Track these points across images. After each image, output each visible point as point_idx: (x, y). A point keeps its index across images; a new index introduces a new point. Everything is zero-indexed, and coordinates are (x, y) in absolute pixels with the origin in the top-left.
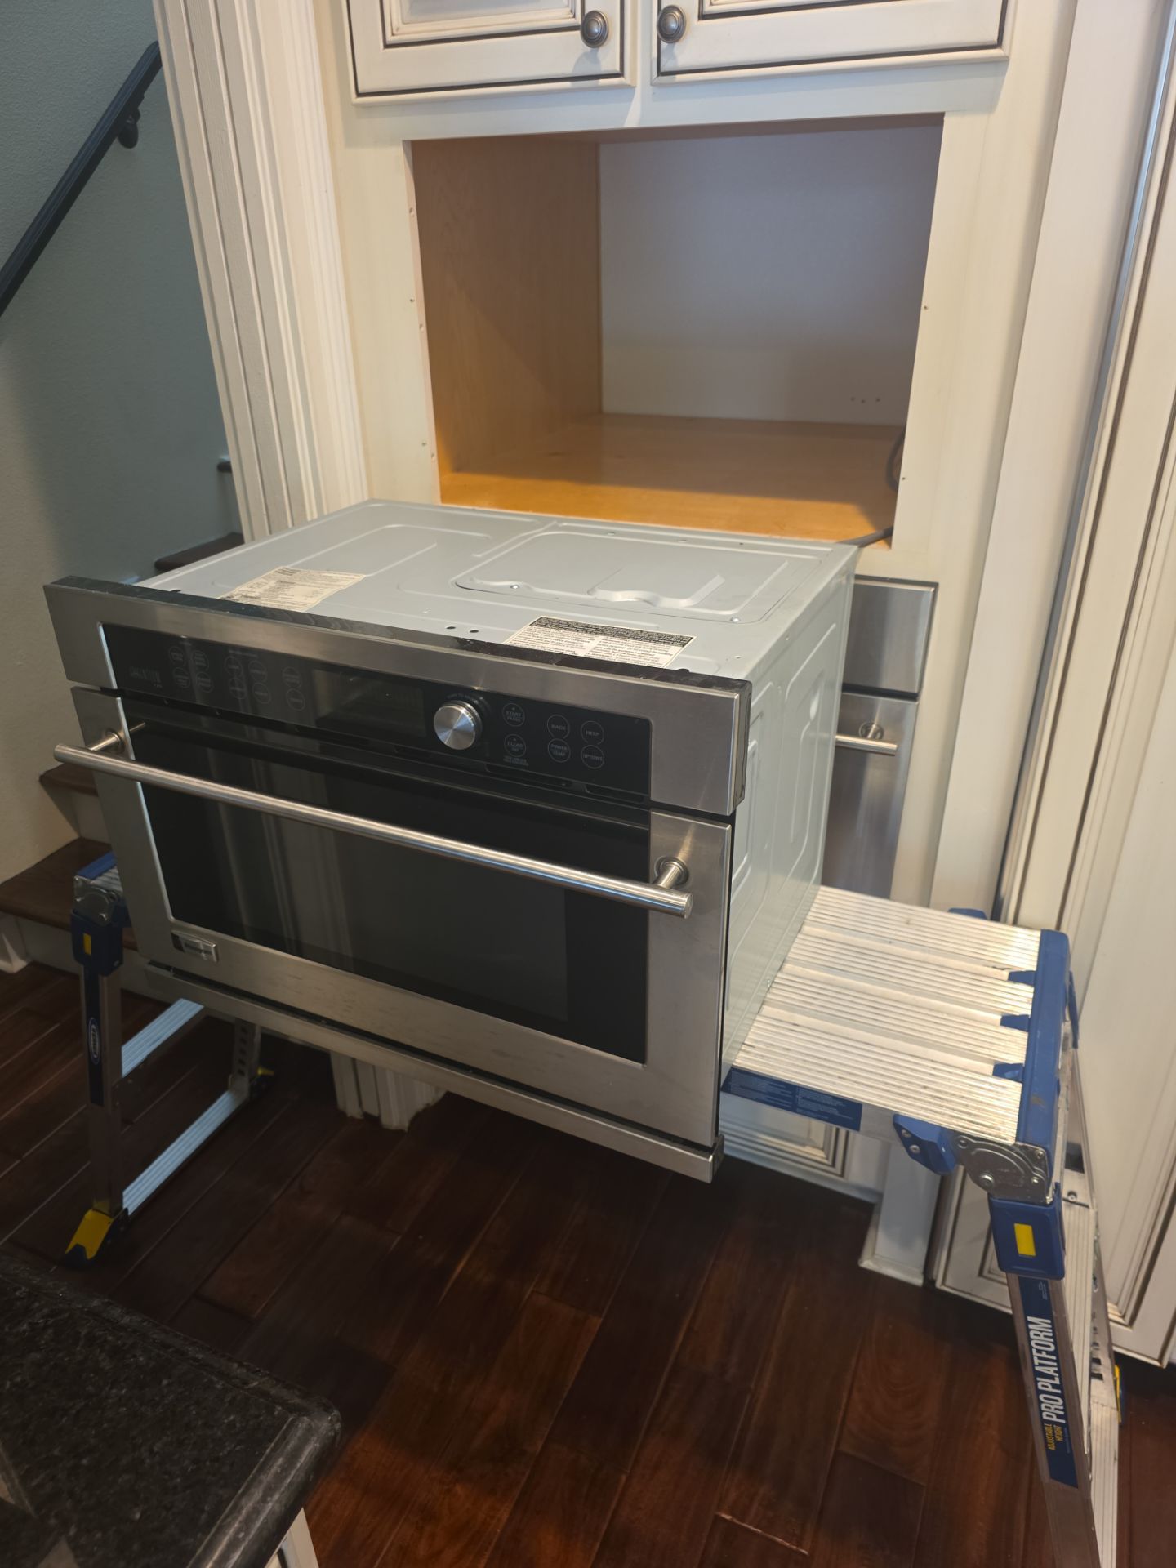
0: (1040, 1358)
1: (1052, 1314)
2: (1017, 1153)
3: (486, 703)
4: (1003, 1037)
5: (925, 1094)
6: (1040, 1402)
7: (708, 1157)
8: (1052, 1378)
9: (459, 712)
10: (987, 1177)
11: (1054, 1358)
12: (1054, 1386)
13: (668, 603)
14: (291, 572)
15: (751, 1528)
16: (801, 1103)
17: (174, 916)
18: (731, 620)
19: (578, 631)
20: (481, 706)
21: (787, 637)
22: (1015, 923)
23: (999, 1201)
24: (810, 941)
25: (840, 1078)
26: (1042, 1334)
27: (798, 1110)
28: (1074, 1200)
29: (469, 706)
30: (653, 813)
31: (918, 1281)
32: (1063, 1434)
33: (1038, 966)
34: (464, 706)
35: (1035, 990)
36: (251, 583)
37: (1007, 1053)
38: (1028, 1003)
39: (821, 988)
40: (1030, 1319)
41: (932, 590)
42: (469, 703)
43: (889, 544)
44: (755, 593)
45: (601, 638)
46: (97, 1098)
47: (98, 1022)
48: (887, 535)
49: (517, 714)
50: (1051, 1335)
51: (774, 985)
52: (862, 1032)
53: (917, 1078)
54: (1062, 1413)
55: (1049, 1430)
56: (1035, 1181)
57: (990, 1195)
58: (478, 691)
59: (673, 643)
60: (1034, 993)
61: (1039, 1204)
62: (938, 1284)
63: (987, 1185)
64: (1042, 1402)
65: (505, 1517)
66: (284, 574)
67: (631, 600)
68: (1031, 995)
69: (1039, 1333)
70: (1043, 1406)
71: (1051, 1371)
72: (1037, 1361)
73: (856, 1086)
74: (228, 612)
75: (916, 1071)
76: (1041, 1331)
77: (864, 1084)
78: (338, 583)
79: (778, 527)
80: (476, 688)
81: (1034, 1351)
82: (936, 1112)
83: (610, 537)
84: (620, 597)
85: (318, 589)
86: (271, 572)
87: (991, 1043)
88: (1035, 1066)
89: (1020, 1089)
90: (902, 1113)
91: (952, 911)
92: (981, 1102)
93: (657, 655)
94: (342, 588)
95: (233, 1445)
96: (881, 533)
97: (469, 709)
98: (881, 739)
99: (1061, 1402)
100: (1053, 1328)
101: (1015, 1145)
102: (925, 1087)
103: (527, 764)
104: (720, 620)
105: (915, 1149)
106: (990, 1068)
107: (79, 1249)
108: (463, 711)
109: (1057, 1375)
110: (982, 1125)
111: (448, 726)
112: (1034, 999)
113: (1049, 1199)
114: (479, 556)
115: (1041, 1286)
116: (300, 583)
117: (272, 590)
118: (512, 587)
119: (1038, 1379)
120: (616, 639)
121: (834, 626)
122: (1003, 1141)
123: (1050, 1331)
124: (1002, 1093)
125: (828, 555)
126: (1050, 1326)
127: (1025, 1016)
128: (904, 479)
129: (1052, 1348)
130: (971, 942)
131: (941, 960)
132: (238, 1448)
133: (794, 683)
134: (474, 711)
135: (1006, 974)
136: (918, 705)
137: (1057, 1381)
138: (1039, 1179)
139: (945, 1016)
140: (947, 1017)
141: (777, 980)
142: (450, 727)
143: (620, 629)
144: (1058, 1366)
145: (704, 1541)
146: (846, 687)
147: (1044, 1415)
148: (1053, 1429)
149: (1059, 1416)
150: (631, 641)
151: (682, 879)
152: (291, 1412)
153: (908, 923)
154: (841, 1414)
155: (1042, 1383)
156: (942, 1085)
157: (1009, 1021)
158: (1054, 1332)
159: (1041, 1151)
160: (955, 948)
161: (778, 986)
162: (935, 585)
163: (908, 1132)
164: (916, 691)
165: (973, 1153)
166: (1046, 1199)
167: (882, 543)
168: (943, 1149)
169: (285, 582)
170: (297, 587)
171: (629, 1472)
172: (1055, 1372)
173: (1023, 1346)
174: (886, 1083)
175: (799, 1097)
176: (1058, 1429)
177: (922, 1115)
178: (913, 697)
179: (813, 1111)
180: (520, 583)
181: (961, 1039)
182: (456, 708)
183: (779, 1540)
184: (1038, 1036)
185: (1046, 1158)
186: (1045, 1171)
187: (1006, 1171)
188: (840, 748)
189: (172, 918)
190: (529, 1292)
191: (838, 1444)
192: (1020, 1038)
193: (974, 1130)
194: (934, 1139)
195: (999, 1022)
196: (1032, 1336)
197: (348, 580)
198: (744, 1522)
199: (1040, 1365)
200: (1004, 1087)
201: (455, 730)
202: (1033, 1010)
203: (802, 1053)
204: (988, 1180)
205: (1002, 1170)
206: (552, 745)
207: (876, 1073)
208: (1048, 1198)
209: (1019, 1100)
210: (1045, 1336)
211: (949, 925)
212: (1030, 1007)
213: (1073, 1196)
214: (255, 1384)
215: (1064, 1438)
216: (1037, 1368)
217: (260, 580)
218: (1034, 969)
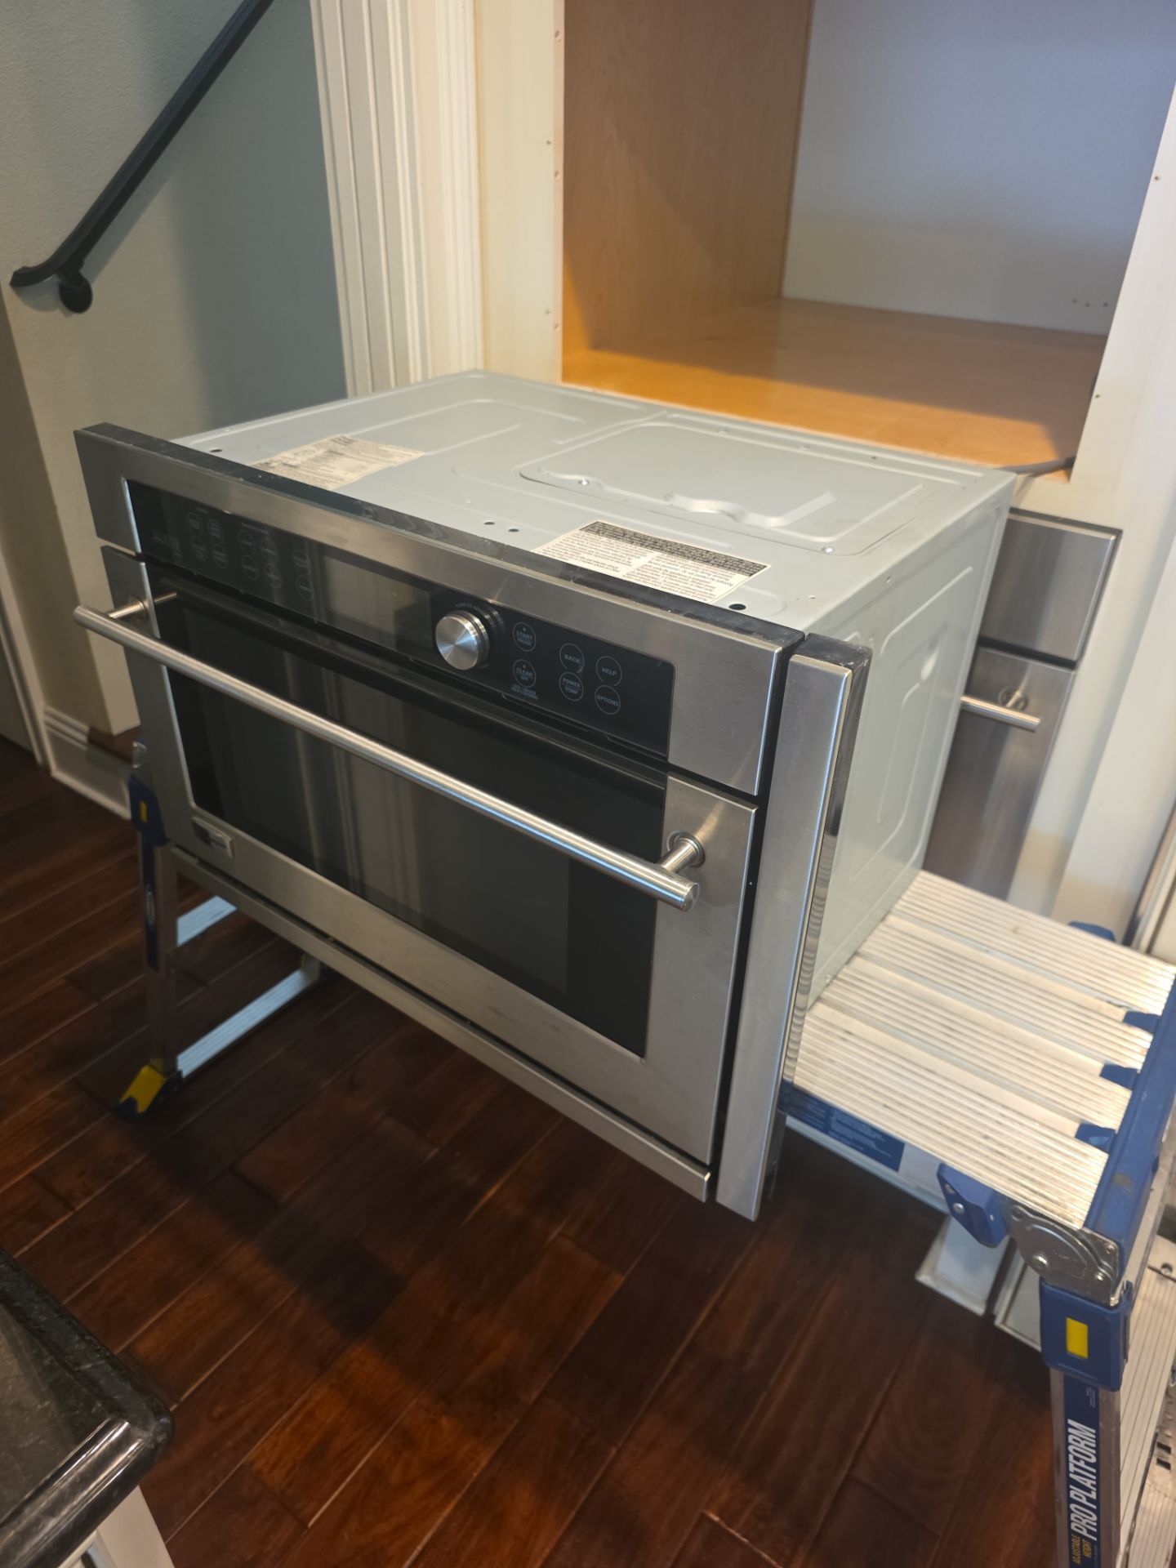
0: (1076, 1466)
1: (1098, 1425)
2: (1082, 1241)
3: (499, 619)
4: (1098, 1091)
5: (984, 1145)
6: (1070, 1512)
7: (705, 1175)
8: (1089, 1491)
9: (463, 627)
10: (1041, 1259)
11: (1094, 1471)
12: (1089, 1499)
13: (754, 519)
14: (348, 442)
15: (737, 1535)
16: (835, 1126)
17: (196, 802)
18: (824, 549)
19: (632, 543)
20: (492, 623)
21: (889, 578)
22: (1149, 951)
23: (1052, 1289)
24: (893, 936)
25: (885, 1106)
26: (1083, 1442)
27: (830, 1133)
28: (1168, 1274)
29: (477, 621)
30: (670, 778)
31: (979, 1309)
32: (1093, 1551)
33: (1164, 1011)
34: (470, 620)
35: (1153, 1040)
36: (296, 450)
37: (1099, 1113)
38: (1141, 1054)
39: (889, 993)
40: (1071, 1422)
41: (1113, 538)
42: (478, 617)
43: (1069, 476)
44: (866, 520)
45: (657, 553)
46: (153, 961)
47: (153, 889)
48: (1067, 465)
49: (528, 636)
50: (1094, 1445)
51: (835, 981)
52: (927, 1056)
53: (980, 1124)
54: (1095, 1530)
55: (1076, 1542)
56: (1100, 1278)
57: (1042, 1279)
58: (493, 606)
59: (740, 571)
60: (1152, 1043)
61: (1101, 1305)
62: (998, 1322)
63: (1039, 1268)
64: (1073, 1512)
65: (484, 1463)
66: (340, 443)
67: (712, 512)
68: (1148, 1046)
69: (1080, 1440)
70: (1073, 1516)
71: (1089, 1484)
72: (1072, 1468)
73: (903, 1121)
74: (242, 480)
75: (980, 1114)
76: (1083, 1439)
77: (912, 1120)
78: (391, 459)
79: (939, 443)
80: (491, 601)
81: (1071, 1458)
82: (992, 1171)
83: (722, 434)
84: (703, 507)
85: (365, 464)
86: (326, 440)
87: (1082, 1096)
88: (1130, 1137)
89: (1105, 1161)
90: (950, 1163)
91: (1074, 924)
92: (1052, 1168)
93: (713, 584)
94: (393, 465)
95: (37, 1438)
96: (1062, 461)
97: (476, 626)
98: (1023, 710)
99: (1095, 1518)
100: (1097, 1440)
101: (1081, 1231)
102: (986, 1137)
103: (536, 698)
104: (810, 548)
105: (959, 1208)
106: (1073, 1127)
107: (132, 1102)
108: (468, 625)
109: (1095, 1489)
110: (1045, 1197)
111: (449, 641)
112: (1150, 1052)
113: (1114, 1301)
114: (561, 443)
115: (1089, 1392)
116: (350, 455)
117: (317, 460)
118: (580, 482)
119: (1071, 1487)
120: (672, 558)
121: (969, 569)
122: (1067, 1223)
123: (1094, 1441)
124: (1081, 1162)
125: (976, 481)
126: (1094, 1437)
127: (1133, 1070)
128: (1097, 396)
129: (1093, 1460)
130: (1088, 967)
131: (1046, 983)
132: (42, 1442)
133: (896, 634)
134: (482, 627)
135: (1122, 1013)
136: (1075, 676)
137: (1093, 1496)
138: (1105, 1277)
139: (1032, 1053)
140: (1036, 1055)
141: (840, 976)
142: (453, 643)
143: (682, 546)
144: (1097, 1480)
145: (684, 1538)
146: (983, 642)
147: (1073, 1526)
148: (1081, 1542)
149: (1089, 1532)
150: (690, 562)
151: (696, 862)
152: (111, 1412)
153: (1015, 931)
154: (862, 1435)
155: (1074, 1492)
156: (1008, 1137)
157: (1112, 1073)
158: (1097, 1443)
159: (1111, 1246)
160: (1064, 971)
161: (840, 983)
162: (1118, 533)
163: (952, 1188)
164: (1074, 658)
165: (1028, 1228)
166: (1109, 1300)
167: (1061, 473)
168: (992, 1217)
169: (336, 453)
170: (345, 458)
171: (620, 1445)
172: (1092, 1485)
173: (1059, 1448)
174: (940, 1124)
175: (833, 1119)
176: (1087, 1545)
177: (974, 1171)
178: (1071, 665)
179: (846, 1137)
180: (589, 478)
181: (1045, 1084)
182: (461, 621)
183: (766, 1556)
184: (1143, 1099)
185: (1117, 1255)
186: (1114, 1267)
187: (1065, 1258)
188: (965, 713)
189: (193, 804)
190: (555, 1233)
191: (851, 1468)
192: (1121, 1096)
193: (1033, 1201)
194: (982, 1204)
195: (1099, 1071)
196: (1070, 1440)
197: (401, 456)
198: (731, 1527)
199: (1076, 1473)
200: (1085, 1155)
201: (457, 646)
202: (1145, 1064)
203: (847, 1069)
204: (1042, 1263)
205: (1060, 1256)
206: (564, 680)
207: (930, 1109)
208: (1112, 1299)
209: (1101, 1174)
210: (1086, 1445)
211: (1066, 942)
212: (1143, 1059)
213: (1166, 1270)
214: (88, 1366)
215: (1093, 1555)
216: (1072, 1476)
217: (309, 447)
218: (1159, 1013)
